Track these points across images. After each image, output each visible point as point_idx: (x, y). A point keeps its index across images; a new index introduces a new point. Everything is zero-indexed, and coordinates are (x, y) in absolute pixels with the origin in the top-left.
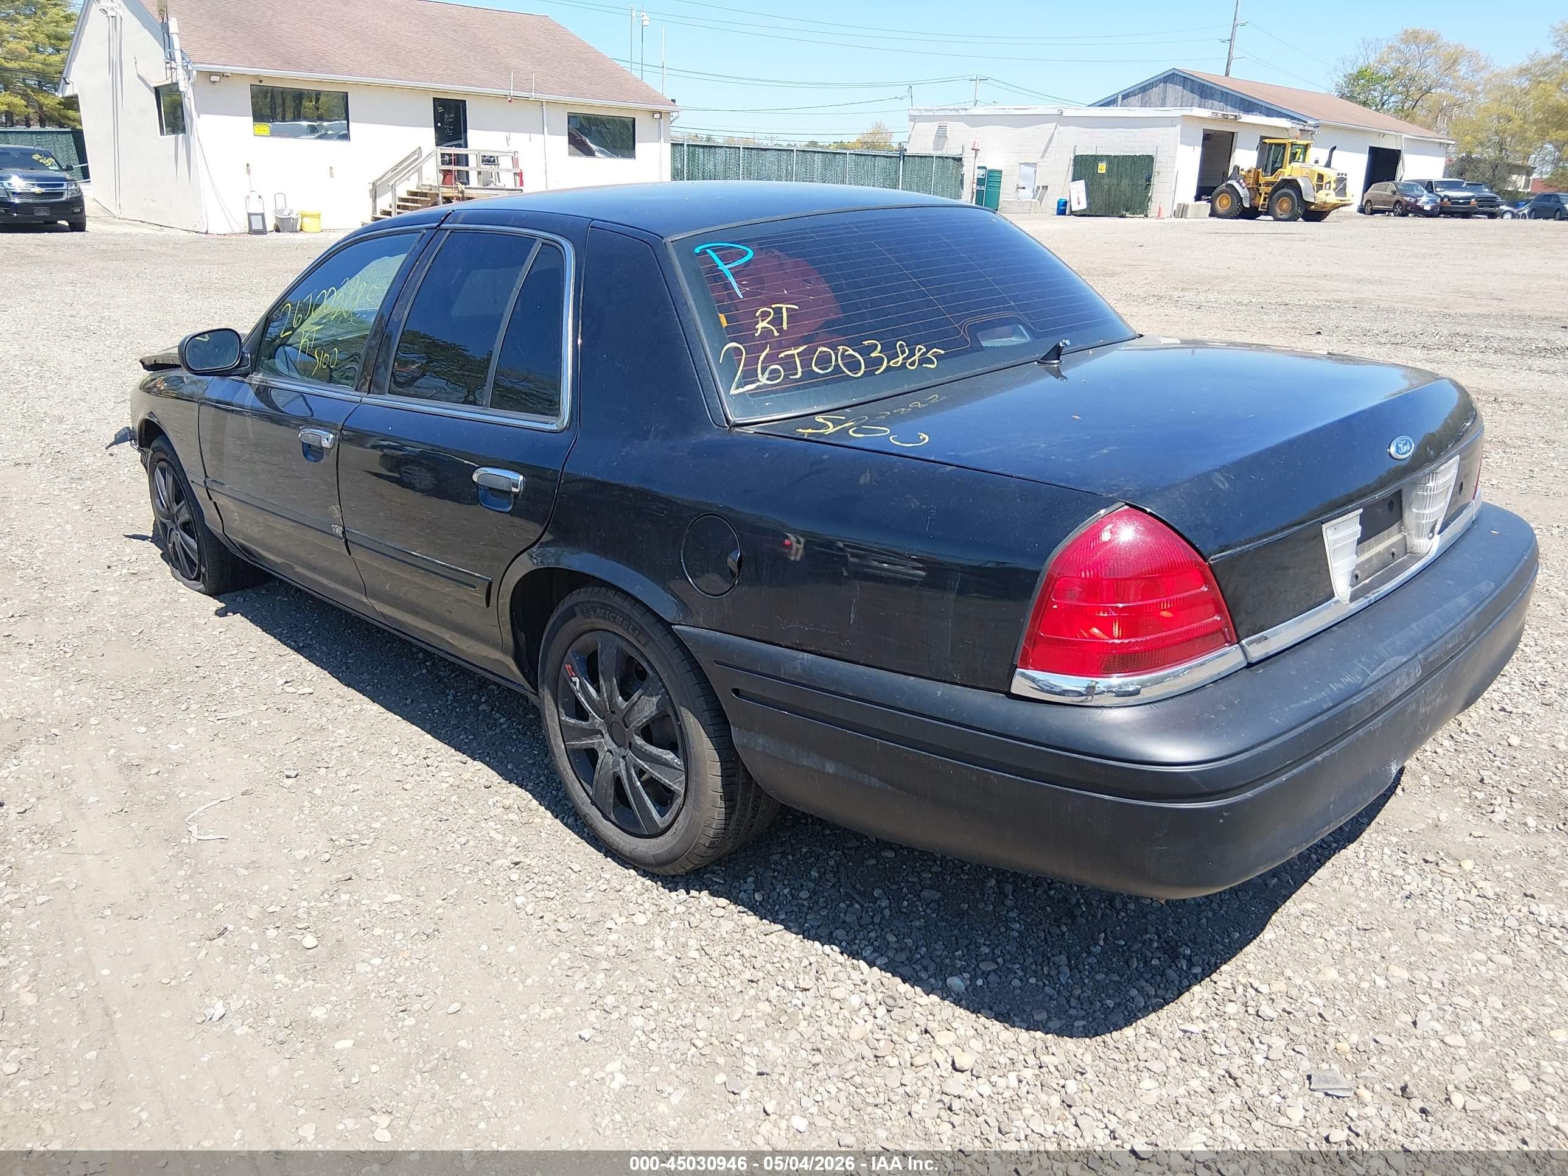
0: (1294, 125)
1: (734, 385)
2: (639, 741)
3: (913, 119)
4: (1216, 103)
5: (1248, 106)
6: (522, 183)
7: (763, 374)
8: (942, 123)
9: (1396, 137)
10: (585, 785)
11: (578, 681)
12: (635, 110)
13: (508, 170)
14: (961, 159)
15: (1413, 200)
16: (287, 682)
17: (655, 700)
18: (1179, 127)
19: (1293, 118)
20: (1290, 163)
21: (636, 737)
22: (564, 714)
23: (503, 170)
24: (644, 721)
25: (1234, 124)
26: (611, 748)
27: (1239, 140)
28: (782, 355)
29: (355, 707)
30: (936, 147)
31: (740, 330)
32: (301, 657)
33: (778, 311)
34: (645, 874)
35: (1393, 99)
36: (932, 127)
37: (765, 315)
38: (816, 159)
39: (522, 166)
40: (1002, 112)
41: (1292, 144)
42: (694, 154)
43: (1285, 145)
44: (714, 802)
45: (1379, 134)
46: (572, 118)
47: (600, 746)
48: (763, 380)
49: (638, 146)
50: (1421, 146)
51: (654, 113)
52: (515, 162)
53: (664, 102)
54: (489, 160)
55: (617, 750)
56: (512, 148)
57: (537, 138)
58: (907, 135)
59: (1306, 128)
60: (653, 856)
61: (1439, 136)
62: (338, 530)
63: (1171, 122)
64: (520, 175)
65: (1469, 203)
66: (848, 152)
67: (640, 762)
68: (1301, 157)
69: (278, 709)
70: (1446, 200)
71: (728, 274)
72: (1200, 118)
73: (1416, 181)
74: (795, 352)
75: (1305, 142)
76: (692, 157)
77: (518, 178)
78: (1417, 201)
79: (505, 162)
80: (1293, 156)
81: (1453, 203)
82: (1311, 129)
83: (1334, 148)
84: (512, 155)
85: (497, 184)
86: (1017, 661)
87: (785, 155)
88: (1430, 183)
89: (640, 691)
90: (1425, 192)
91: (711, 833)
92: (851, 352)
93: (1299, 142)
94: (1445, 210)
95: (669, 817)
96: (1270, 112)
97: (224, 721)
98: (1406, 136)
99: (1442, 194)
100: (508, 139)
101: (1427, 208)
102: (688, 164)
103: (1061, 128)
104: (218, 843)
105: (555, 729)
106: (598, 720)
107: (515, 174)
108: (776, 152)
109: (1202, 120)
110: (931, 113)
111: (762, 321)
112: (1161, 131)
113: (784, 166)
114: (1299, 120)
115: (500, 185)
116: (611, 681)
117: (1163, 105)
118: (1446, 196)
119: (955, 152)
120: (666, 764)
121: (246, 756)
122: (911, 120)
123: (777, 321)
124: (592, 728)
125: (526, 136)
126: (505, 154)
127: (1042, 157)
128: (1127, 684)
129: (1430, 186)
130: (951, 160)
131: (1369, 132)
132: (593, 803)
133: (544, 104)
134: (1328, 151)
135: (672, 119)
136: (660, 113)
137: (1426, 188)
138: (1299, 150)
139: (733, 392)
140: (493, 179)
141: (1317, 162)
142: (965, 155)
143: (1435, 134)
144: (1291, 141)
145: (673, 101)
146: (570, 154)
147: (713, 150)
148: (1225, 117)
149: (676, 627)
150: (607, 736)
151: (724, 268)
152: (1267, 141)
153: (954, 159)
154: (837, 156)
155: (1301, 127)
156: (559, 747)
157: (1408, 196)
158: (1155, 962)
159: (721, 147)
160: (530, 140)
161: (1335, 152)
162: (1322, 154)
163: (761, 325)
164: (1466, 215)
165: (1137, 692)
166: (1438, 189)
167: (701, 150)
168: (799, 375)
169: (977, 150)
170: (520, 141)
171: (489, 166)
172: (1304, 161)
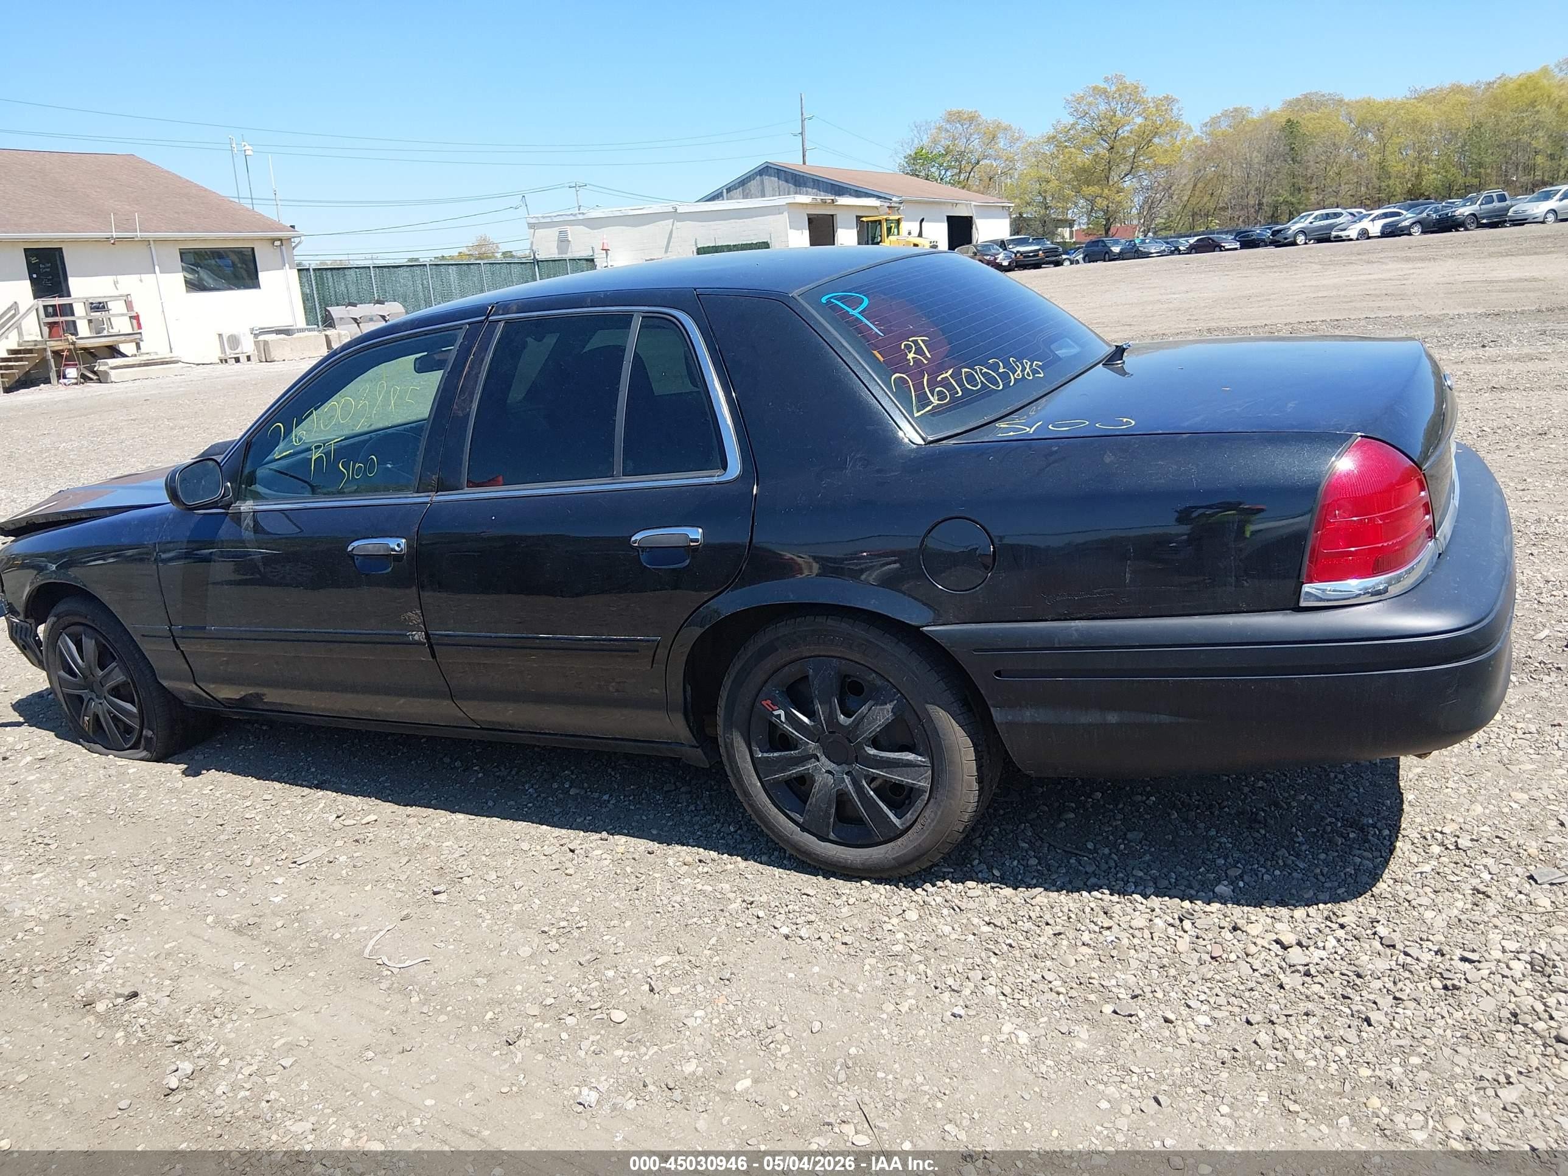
0: (883, 204)
1: (915, 411)
2: (872, 751)
3: (532, 226)
4: (810, 190)
5: (839, 190)
6: (140, 327)
7: (933, 396)
8: (563, 228)
9: (966, 205)
10: (792, 815)
11: (782, 713)
12: (253, 240)
13: (123, 315)
14: (592, 260)
15: (992, 258)
16: (338, 817)
17: (889, 707)
18: (786, 214)
19: (879, 197)
20: (888, 236)
21: (867, 748)
22: (759, 752)
23: (114, 315)
24: (878, 730)
25: (832, 207)
26: (829, 768)
27: (839, 220)
28: (939, 379)
29: (442, 820)
30: (561, 250)
31: (896, 362)
32: (329, 793)
33: (915, 342)
34: (879, 881)
35: (949, 173)
36: (554, 233)
37: (909, 347)
38: (450, 271)
39: (138, 308)
40: (618, 214)
41: (886, 220)
42: (322, 278)
43: (880, 222)
44: (970, 786)
45: (952, 204)
46: (183, 254)
47: (816, 769)
48: (935, 401)
49: (262, 276)
50: (989, 211)
51: (273, 240)
52: (129, 305)
53: (283, 229)
54: (99, 307)
55: (837, 768)
56: (123, 291)
57: (148, 278)
58: (529, 242)
59: (893, 205)
60: (894, 859)
61: (1000, 200)
62: (419, 636)
63: (777, 210)
64: (137, 318)
65: (1037, 255)
66: (482, 262)
67: (874, 771)
68: (896, 230)
69: (357, 841)
70: (1018, 255)
71: (860, 316)
72: (803, 204)
73: (991, 241)
74: (947, 375)
75: (896, 217)
76: (321, 282)
77: (135, 322)
78: (996, 259)
79: (117, 307)
80: (889, 229)
81: (1025, 257)
82: (897, 205)
83: (922, 220)
84: (125, 298)
85: (111, 330)
86: (1304, 578)
87: (418, 271)
88: (1003, 242)
89: (871, 702)
90: (1001, 250)
91: (966, 817)
92: (985, 370)
93: (892, 217)
94: (1019, 263)
95: (909, 816)
96: (858, 194)
97: (308, 864)
98: (974, 203)
99: (1015, 250)
100: (116, 283)
101: (1005, 263)
102: (317, 288)
103: (678, 224)
104: (423, 966)
105: (748, 769)
106: (812, 744)
107: (131, 317)
108: (408, 269)
109: (805, 206)
110: (549, 220)
111: (910, 352)
112: (770, 218)
113: (419, 282)
114: (885, 198)
115: (115, 331)
116: (830, 703)
117: (763, 196)
118: (1018, 252)
119: (586, 253)
120: (909, 764)
121: (368, 888)
122: (530, 228)
123: (919, 351)
124: (804, 754)
125: (136, 277)
126: (116, 298)
127: (666, 252)
128: (1378, 584)
129: (1003, 244)
130: (584, 262)
131: (944, 203)
132: (803, 829)
133: (152, 243)
134: (918, 223)
135: (293, 245)
136: (281, 240)
137: (1000, 247)
138: (893, 225)
139: (916, 415)
140: (105, 326)
141: (910, 233)
142: (596, 256)
143: (995, 199)
144: (885, 217)
145: (293, 227)
146: (187, 291)
147: (341, 272)
148: (824, 202)
149: (925, 628)
150: (823, 759)
151: (855, 313)
152: (864, 219)
153: (587, 260)
154: (472, 267)
155: (888, 204)
156: (755, 785)
157: (988, 255)
158: (1352, 835)
159: (350, 268)
160: (141, 281)
161: (923, 224)
162: (914, 227)
163: (911, 356)
164: (1037, 266)
165: (1386, 591)
166: (1010, 246)
167: (329, 273)
168: (960, 393)
169: (607, 250)
170: (129, 283)
171: (99, 313)
172: (898, 234)
